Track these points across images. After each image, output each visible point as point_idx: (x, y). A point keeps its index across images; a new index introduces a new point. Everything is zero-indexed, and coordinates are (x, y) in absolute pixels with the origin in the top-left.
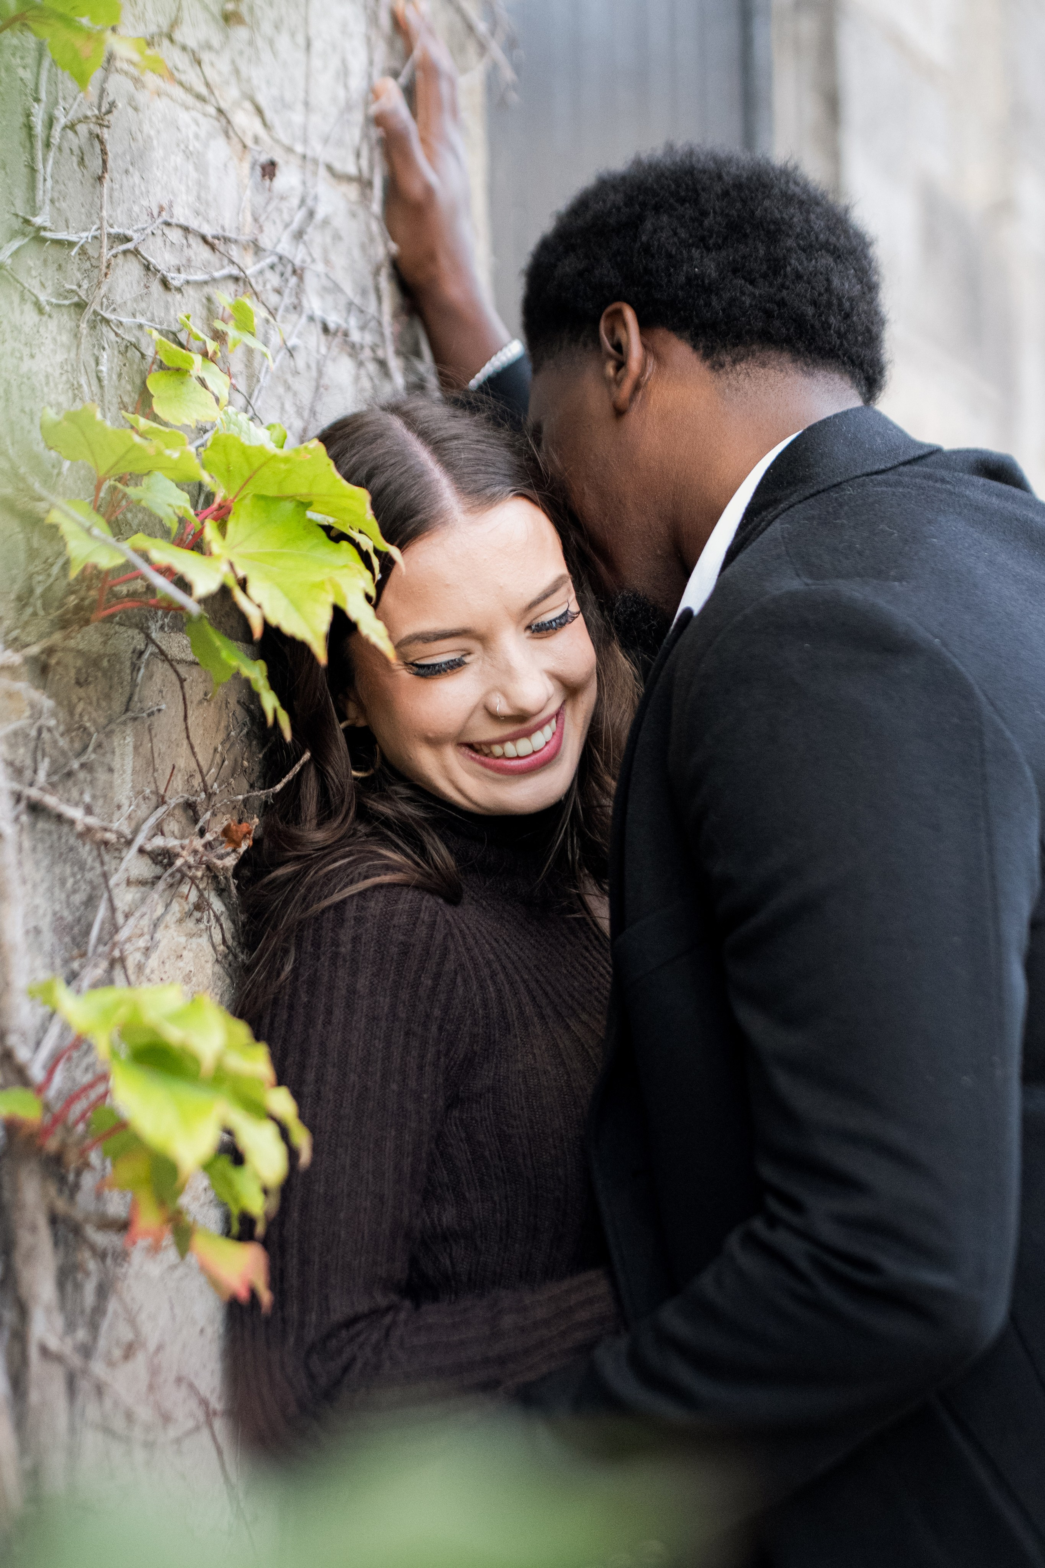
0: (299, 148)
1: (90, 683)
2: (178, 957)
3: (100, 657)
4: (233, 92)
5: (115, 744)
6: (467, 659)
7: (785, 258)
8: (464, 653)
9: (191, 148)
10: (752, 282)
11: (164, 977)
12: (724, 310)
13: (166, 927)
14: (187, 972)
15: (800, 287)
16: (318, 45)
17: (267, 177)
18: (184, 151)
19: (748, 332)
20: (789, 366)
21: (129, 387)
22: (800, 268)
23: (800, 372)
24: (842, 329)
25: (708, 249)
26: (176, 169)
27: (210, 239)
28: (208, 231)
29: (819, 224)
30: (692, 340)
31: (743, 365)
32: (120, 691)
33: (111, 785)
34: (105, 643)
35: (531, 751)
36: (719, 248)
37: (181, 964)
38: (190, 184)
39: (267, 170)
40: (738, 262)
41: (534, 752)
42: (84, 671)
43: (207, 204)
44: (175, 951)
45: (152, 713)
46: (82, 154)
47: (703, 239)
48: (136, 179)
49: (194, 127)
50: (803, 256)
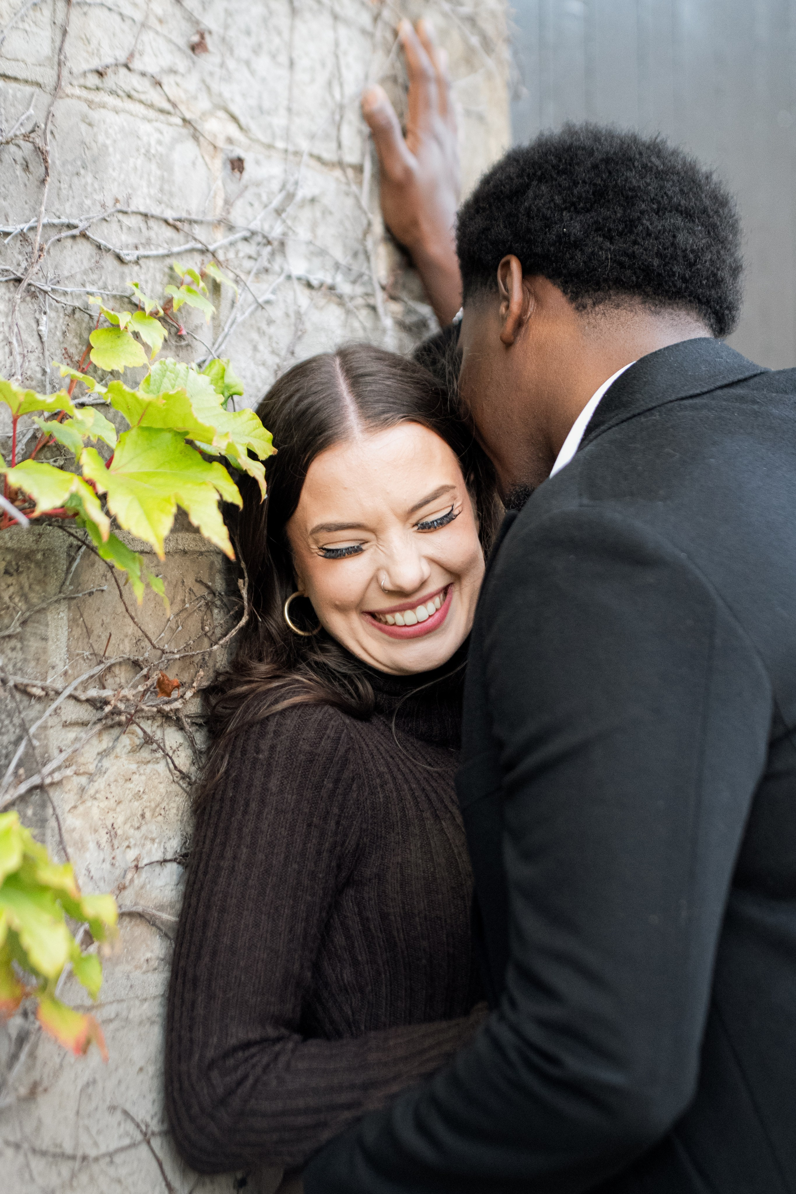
0: (280, 144)
1: (22, 572)
2: (126, 780)
3: (33, 552)
4: (204, 104)
5: (49, 618)
6: (364, 547)
7: (639, 219)
8: (362, 542)
9: (153, 151)
10: (611, 240)
11: (109, 796)
12: (584, 262)
13: (117, 757)
14: (136, 791)
15: (649, 243)
16: (303, 63)
17: (236, 170)
18: (145, 155)
19: (606, 280)
20: (638, 307)
21: (76, 341)
22: (650, 227)
23: (648, 311)
24: (687, 275)
25: (578, 212)
26: (135, 169)
27: (171, 221)
28: (170, 215)
29: (672, 189)
30: (563, 286)
31: (601, 307)
32: (56, 577)
33: (45, 651)
34: (37, 541)
35: (416, 622)
36: (588, 211)
37: (130, 785)
38: (152, 179)
39: (236, 164)
40: (600, 223)
41: (418, 623)
42: (14, 563)
43: (171, 194)
44: (123, 776)
45: (91, 594)
46: (26, 162)
47: (573, 204)
48: (89, 179)
49: (156, 135)
50: (655, 217)
